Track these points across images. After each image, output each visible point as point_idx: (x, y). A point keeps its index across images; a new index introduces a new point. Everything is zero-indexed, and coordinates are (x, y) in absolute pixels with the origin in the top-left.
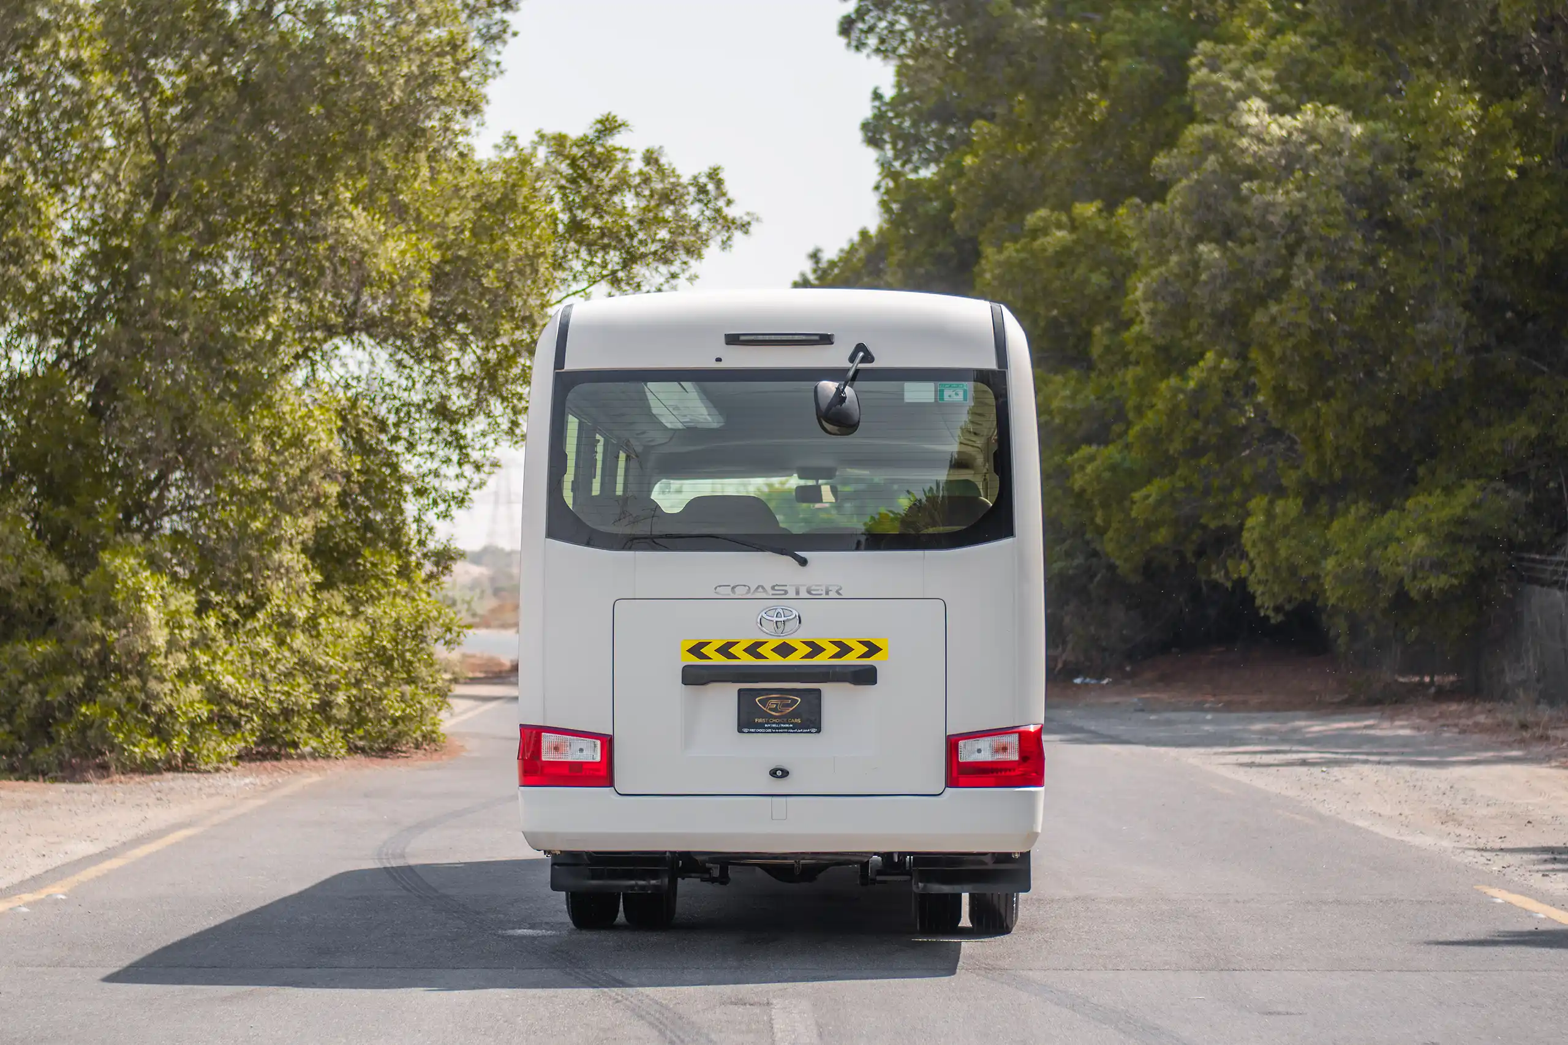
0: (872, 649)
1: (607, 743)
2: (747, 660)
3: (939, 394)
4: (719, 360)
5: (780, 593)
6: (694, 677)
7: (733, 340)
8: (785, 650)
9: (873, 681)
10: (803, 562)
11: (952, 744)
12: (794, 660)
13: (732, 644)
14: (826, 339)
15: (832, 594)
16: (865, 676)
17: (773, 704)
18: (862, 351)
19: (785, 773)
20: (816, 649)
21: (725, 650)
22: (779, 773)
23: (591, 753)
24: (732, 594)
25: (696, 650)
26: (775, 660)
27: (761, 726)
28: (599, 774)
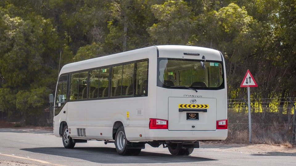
0: (206, 106)
1: (167, 121)
2: (188, 108)
3: (214, 65)
4: (183, 57)
5: (193, 96)
6: (180, 110)
7: (185, 54)
8: (194, 106)
9: (207, 112)
10: (197, 91)
11: (217, 122)
12: (195, 108)
13: (182, 105)
14: (199, 55)
15: (201, 97)
16: (205, 111)
17: (192, 115)
19: (194, 127)
20: (198, 106)
21: (185, 106)
22: (193, 127)
23: (165, 123)
24: (186, 96)
25: (181, 106)
26: (192, 108)
27: (190, 119)
28: (166, 127)
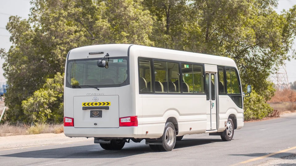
0: (108, 104)
1: (73, 119)
2: (91, 106)
3: (118, 61)
4: (88, 57)
5: (95, 95)
6: (85, 109)
7: (90, 54)
8: (96, 104)
9: (108, 109)
10: (98, 90)
11: (120, 119)
12: (97, 106)
14: (102, 53)
15: (103, 95)
17: (95, 113)
18: (108, 55)
20: (100, 104)
21: (88, 104)
22: (96, 124)
23: (70, 121)
24: (88, 95)
25: (84, 104)
26: (95, 106)
27: (93, 116)
28: (72, 124)
